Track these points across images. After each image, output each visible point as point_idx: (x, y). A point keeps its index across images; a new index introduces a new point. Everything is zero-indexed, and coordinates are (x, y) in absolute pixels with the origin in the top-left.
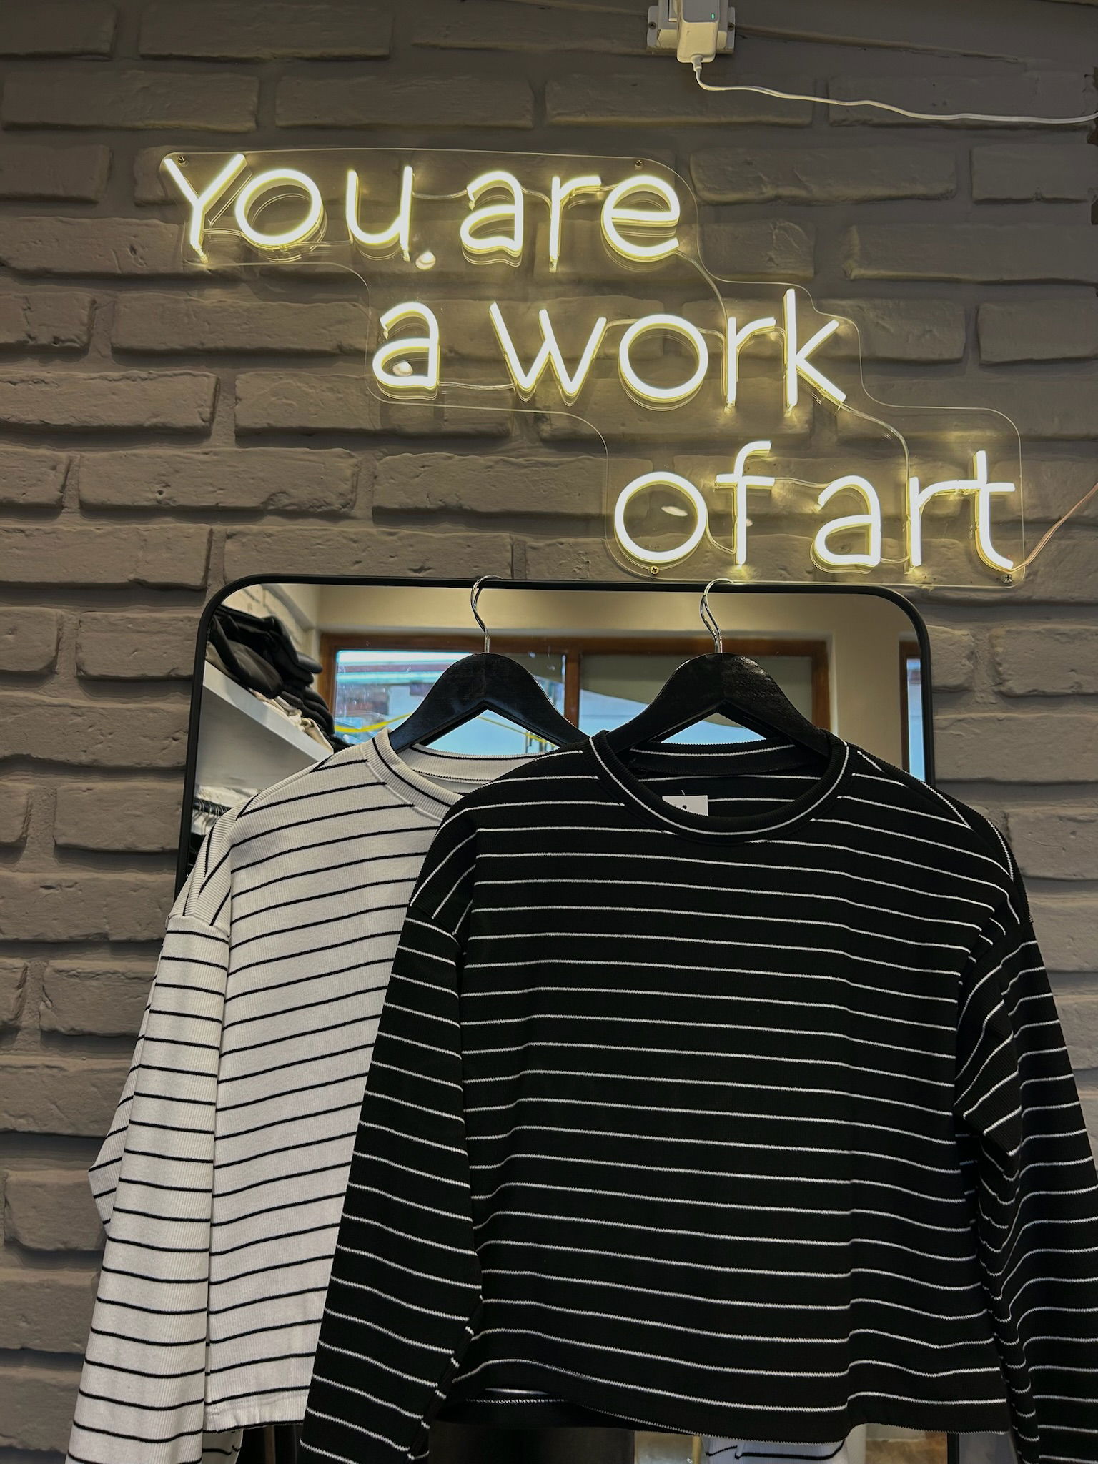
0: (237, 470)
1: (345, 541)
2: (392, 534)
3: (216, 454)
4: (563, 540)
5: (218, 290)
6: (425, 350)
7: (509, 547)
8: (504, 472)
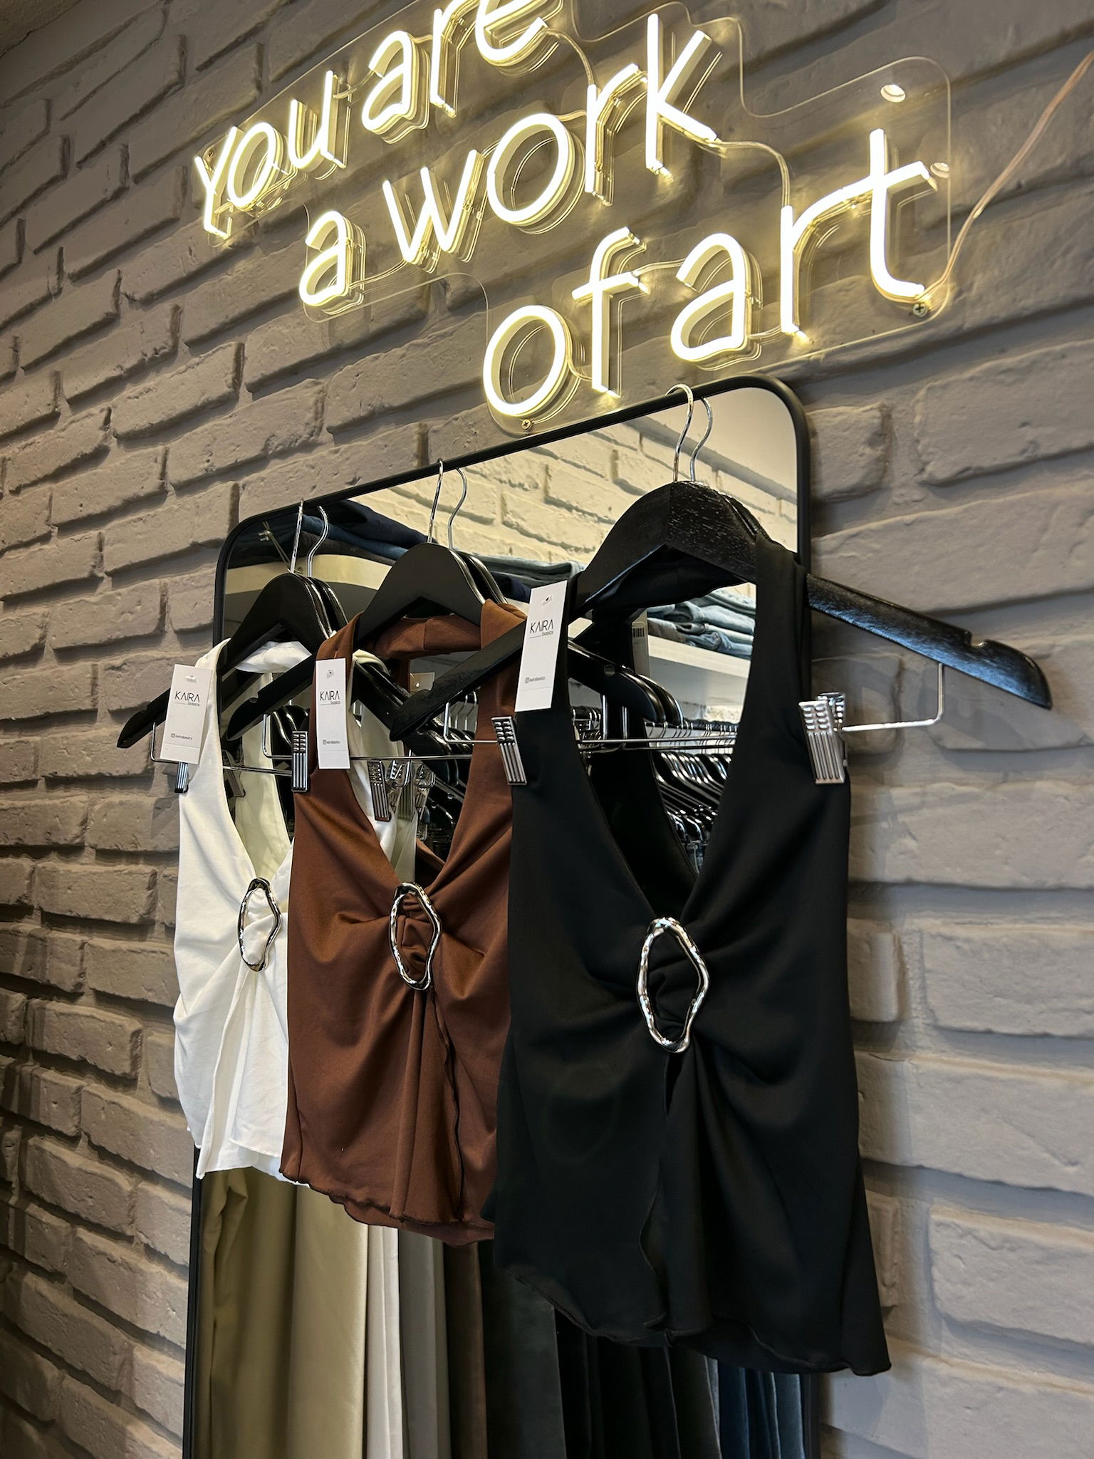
0: (247, 424)
1: (306, 469)
2: (336, 452)
3: (236, 415)
4: (457, 416)
5: (242, 262)
6: (336, 258)
7: (416, 437)
8: (412, 357)
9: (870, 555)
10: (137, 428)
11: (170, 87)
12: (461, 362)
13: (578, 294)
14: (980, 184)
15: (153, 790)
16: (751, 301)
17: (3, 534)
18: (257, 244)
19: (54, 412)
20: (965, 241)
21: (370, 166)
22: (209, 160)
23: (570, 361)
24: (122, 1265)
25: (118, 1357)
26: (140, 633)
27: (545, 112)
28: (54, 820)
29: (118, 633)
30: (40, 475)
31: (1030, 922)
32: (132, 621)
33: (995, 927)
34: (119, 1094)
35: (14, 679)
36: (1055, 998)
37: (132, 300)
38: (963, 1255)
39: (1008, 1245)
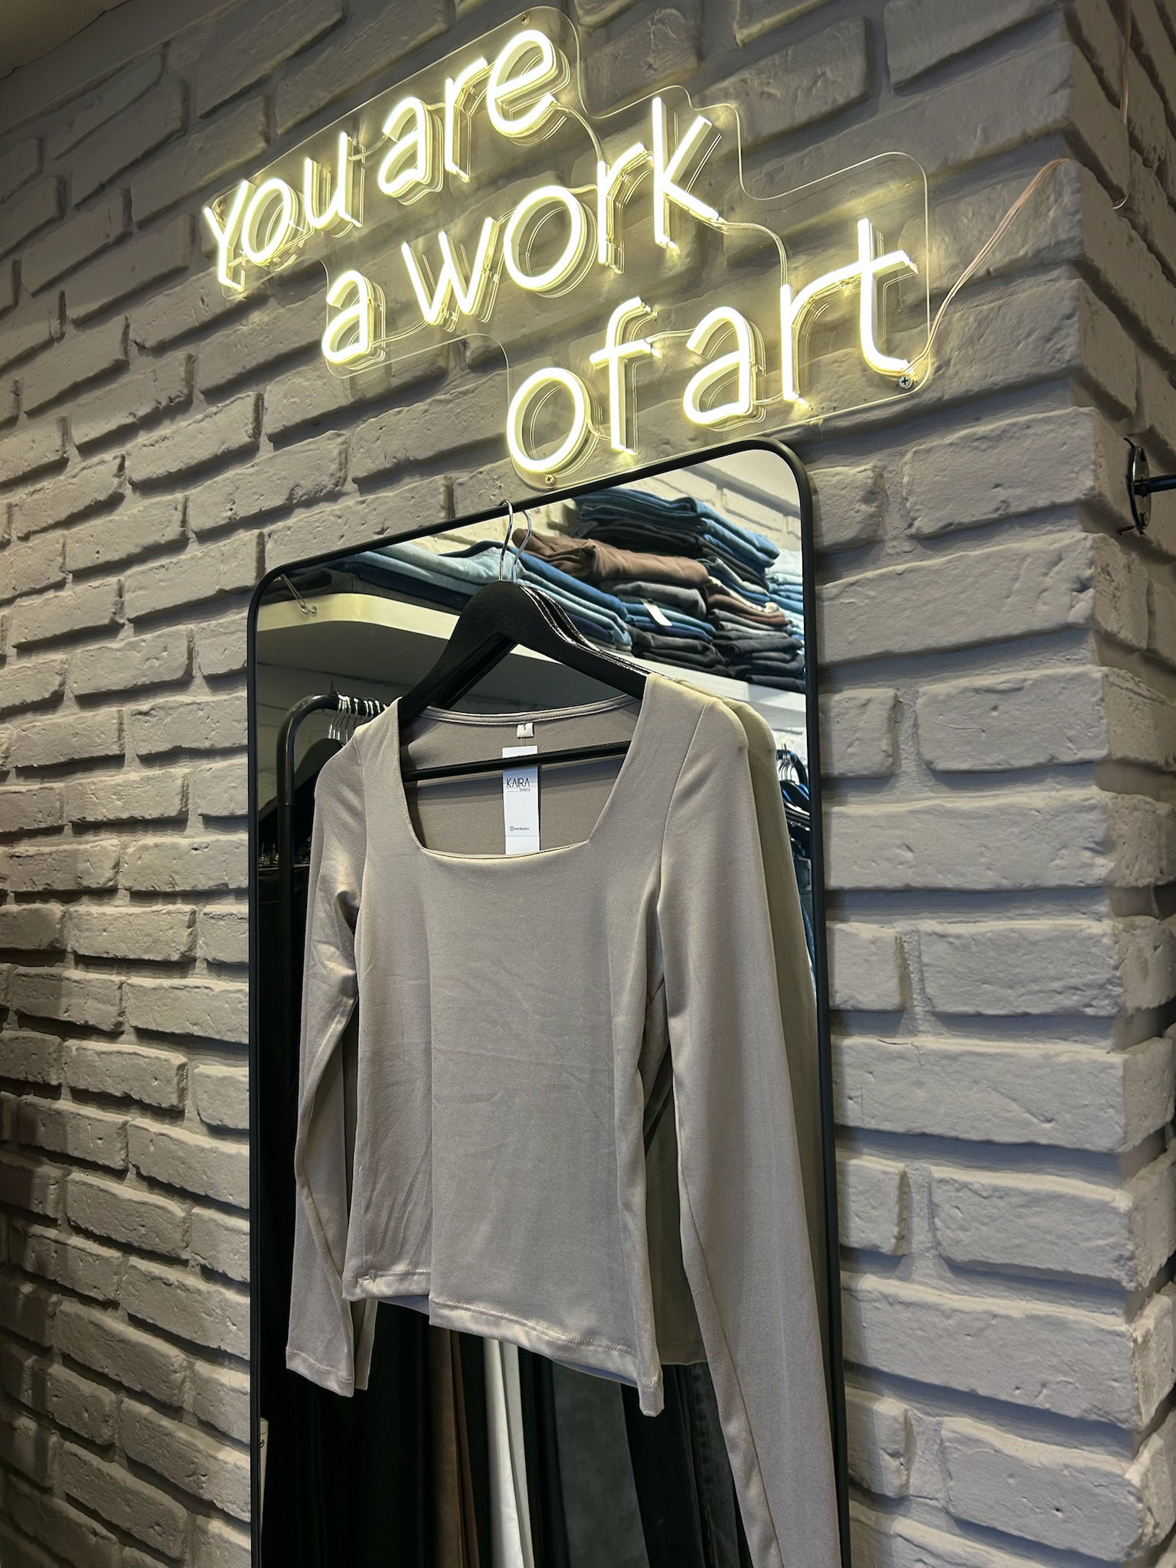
0: (269, 474)
1: (333, 519)
2: (363, 502)
3: (258, 464)
4: (481, 469)
6: (358, 317)
7: (442, 489)
8: (436, 413)
9: (867, 601)
10: (155, 476)
11: (172, 134)
12: (483, 418)
13: (596, 359)
14: (953, 268)
15: (188, 831)
16: (754, 370)
17: (14, 582)
18: (272, 295)
19: (62, 458)
20: (943, 321)
21: (388, 225)
22: (218, 210)
23: (589, 421)
24: (178, 1287)
25: (178, 1375)
26: (167, 678)
27: (557, 184)
28: (84, 864)
29: (144, 679)
30: (51, 522)
31: (1011, 919)
32: (159, 667)
33: (980, 924)
34: (166, 1126)
35: (34, 726)
36: (1033, 982)
37: (141, 347)
38: (960, 1206)
39: (997, 1194)
